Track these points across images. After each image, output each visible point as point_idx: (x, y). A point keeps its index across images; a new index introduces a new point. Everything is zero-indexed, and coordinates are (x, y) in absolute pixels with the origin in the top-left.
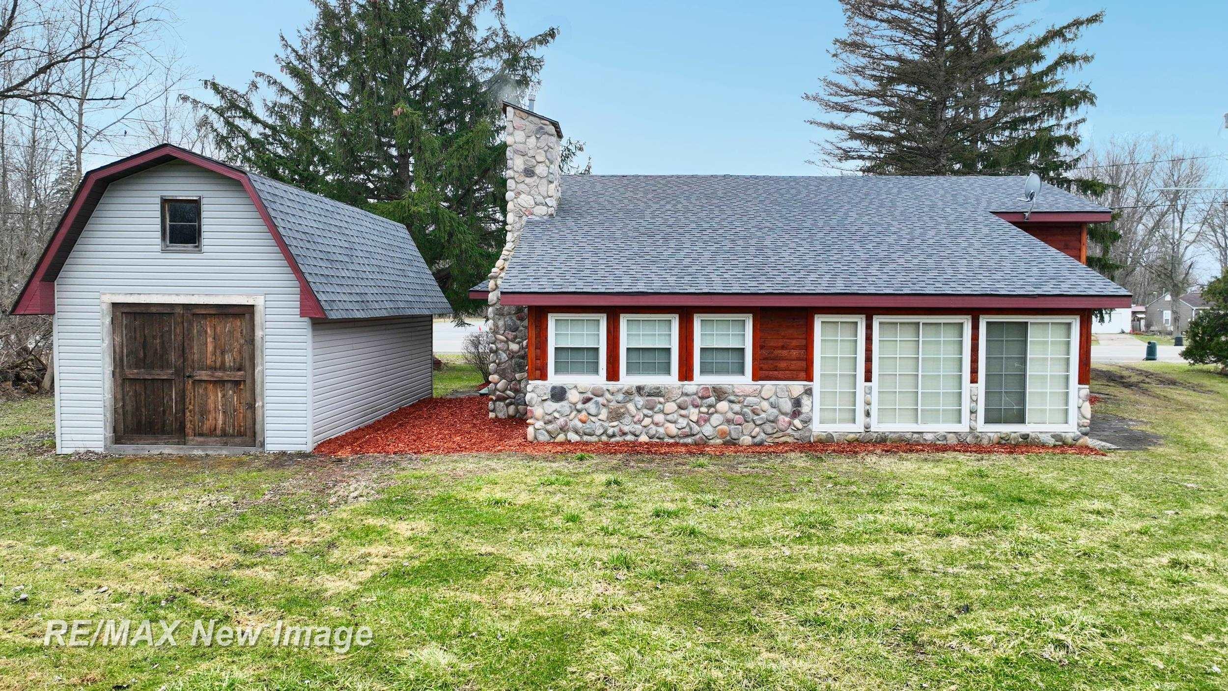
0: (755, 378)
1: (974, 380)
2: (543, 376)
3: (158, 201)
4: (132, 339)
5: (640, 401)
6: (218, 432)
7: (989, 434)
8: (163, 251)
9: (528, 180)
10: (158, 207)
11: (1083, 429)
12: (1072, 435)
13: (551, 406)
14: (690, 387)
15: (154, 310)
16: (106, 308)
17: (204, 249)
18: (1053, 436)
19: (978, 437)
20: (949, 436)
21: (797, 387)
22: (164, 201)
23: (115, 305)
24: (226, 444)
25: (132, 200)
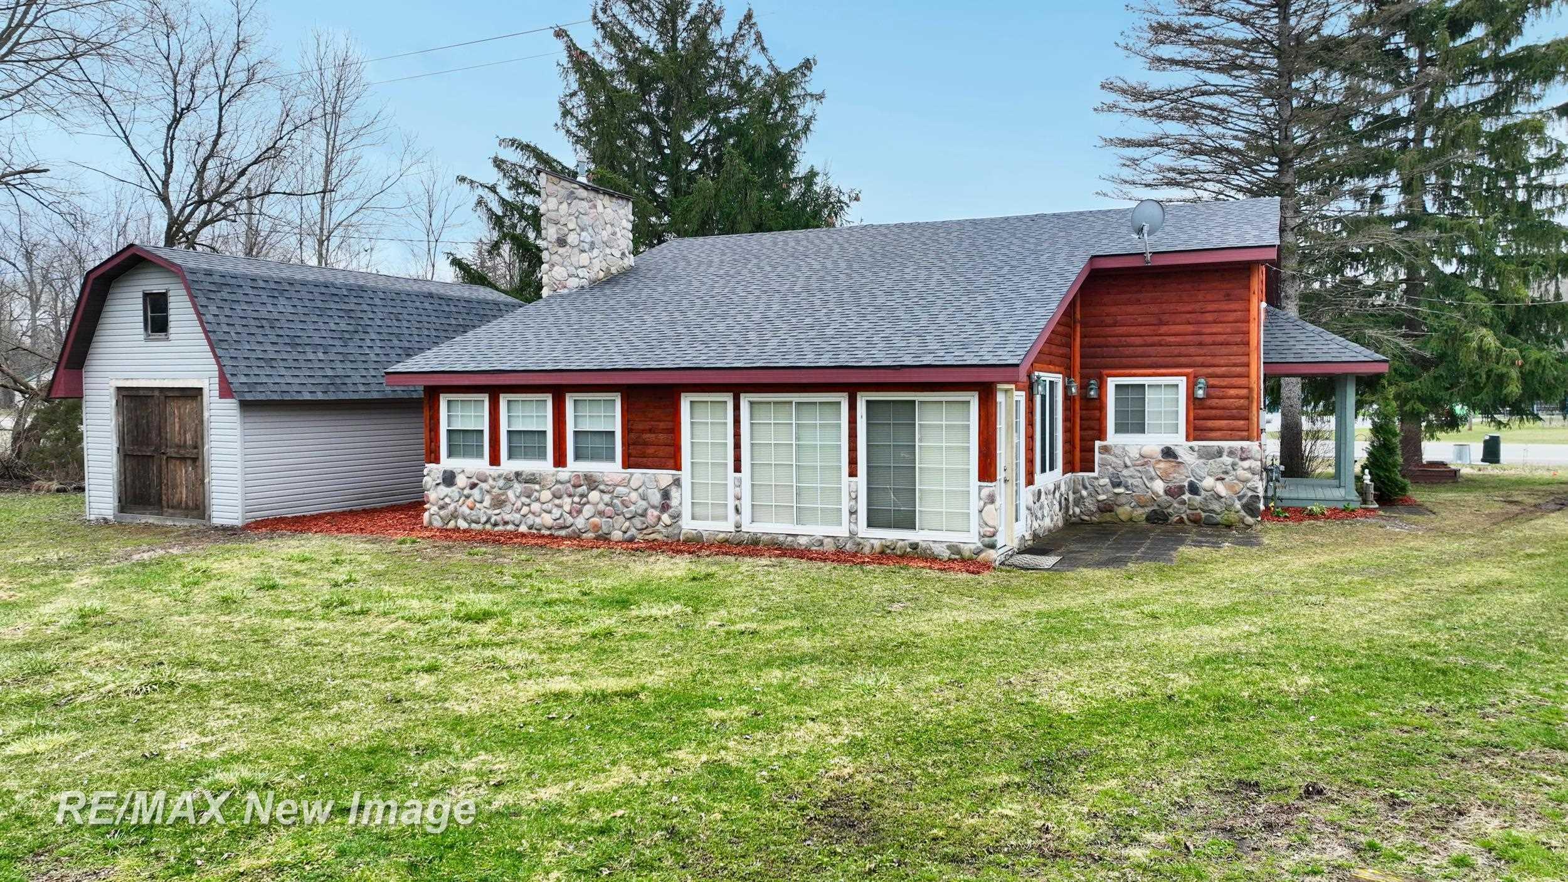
0: (627, 464)
1: (853, 473)
2: (437, 460)
3: (141, 294)
4: (130, 419)
5: (518, 487)
6: (183, 505)
7: (872, 541)
8: (146, 340)
9: (561, 250)
10: (141, 300)
11: (986, 539)
12: (973, 547)
13: (443, 490)
14: (564, 474)
15: (141, 393)
16: (112, 391)
17: (171, 337)
18: (949, 547)
19: (859, 544)
20: (826, 541)
21: (665, 476)
22: (146, 295)
23: (119, 389)
24: (187, 516)
25: (128, 295)
